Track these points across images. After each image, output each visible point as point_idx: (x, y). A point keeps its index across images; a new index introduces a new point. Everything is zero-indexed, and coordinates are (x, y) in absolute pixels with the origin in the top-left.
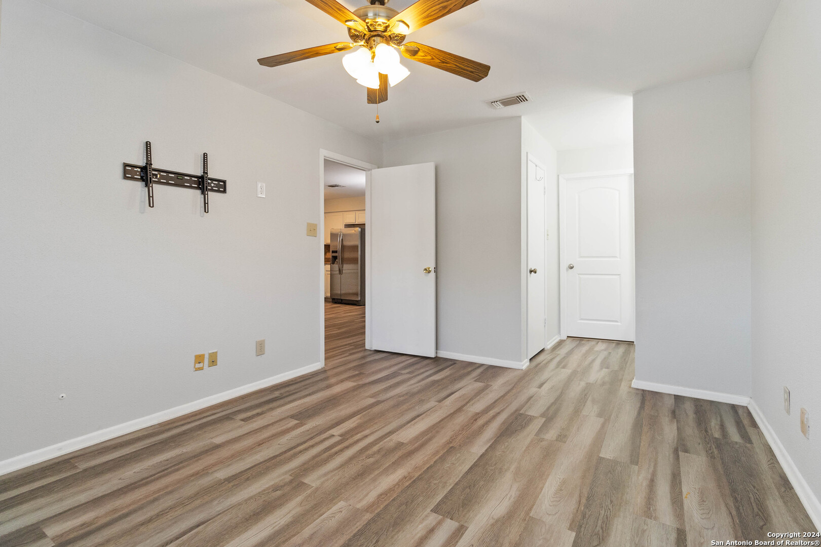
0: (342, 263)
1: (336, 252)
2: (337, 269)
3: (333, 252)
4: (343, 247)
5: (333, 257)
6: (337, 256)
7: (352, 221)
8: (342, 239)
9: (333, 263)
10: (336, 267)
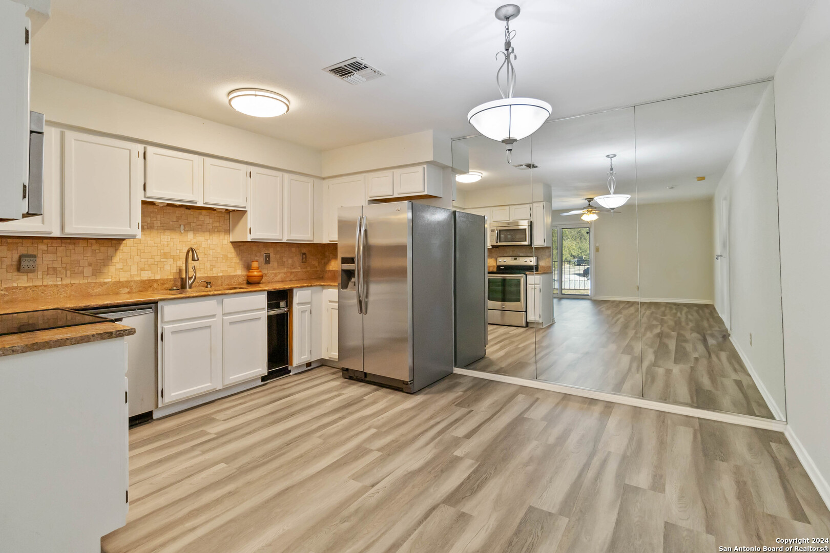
0: (367, 283)
1: (351, 260)
2: (355, 301)
3: (345, 260)
4: (368, 248)
5: (345, 271)
6: (354, 271)
7: (386, 193)
8: (366, 231)
9: (345, 286)
10: (351, 292)
